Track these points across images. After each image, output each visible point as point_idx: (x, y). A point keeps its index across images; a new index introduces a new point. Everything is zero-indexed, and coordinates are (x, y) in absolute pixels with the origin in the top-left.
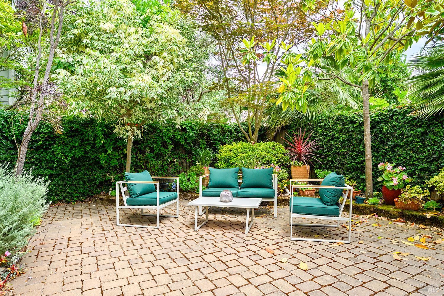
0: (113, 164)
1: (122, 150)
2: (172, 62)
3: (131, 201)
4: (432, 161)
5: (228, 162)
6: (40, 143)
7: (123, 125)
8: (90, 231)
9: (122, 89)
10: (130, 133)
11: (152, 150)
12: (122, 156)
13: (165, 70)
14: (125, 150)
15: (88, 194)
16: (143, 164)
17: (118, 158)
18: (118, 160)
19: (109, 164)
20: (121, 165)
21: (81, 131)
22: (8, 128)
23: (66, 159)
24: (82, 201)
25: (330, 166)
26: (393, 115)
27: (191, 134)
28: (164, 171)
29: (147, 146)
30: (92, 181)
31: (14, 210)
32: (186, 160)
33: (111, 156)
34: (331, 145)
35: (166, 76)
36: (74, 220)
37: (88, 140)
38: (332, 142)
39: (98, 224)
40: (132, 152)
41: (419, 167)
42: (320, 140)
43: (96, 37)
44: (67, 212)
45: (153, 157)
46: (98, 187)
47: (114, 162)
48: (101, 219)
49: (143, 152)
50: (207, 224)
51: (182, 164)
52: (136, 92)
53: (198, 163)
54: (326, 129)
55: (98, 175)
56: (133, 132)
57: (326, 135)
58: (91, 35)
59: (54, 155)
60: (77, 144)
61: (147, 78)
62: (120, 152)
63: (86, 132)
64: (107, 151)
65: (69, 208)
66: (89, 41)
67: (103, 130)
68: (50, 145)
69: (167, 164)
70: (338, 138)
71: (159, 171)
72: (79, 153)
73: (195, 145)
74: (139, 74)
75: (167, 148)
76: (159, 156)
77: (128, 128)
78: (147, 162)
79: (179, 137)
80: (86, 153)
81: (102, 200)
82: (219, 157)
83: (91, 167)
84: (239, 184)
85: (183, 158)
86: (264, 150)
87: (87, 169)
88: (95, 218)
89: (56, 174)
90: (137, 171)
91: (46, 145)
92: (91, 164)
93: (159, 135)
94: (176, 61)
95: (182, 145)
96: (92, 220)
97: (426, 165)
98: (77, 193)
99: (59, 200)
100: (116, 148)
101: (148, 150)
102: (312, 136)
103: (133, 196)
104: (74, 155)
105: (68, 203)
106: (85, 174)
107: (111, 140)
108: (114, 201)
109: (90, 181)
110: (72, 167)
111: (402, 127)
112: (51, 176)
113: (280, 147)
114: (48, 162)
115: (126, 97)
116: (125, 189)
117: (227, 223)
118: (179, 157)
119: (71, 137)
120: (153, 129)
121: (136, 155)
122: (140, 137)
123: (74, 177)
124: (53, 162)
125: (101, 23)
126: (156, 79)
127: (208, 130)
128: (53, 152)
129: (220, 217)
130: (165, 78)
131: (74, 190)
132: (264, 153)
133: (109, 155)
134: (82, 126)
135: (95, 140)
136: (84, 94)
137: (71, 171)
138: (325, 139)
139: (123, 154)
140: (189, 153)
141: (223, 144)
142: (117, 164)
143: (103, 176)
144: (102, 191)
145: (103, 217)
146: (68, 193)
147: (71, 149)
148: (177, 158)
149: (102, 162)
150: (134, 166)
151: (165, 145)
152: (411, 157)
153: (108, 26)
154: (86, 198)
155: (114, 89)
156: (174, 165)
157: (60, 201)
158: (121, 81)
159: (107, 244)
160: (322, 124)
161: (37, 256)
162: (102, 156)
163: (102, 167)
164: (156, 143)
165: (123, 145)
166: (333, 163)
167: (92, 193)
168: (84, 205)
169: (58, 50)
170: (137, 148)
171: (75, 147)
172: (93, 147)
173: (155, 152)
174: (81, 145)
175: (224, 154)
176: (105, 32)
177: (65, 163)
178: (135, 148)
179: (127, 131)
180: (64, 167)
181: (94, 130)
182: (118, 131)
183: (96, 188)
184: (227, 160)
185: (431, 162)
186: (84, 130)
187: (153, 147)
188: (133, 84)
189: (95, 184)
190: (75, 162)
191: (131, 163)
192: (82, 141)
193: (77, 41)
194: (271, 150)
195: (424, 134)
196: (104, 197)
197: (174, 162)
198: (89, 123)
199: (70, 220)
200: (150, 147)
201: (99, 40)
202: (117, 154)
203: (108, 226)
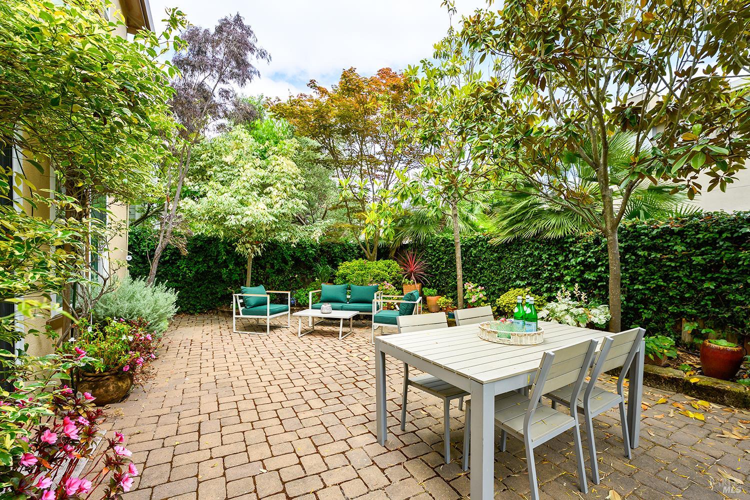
0: (234, 279)
1: (243, 265)
2: (285, 191)
3: (246, 311)
4: (506, 281)
5: (345, 279)
6: (167, 258)
7: (244, 243)
8: (210, 336)
9: (239, 217)
10: (250, 250)
11: (272, 266)
12: (243, 271)
13: (278, 198)
14: (246, 266)
15: (210, 307)
16: (264, 279)
17: (239, 273)
18: (239, 275)
19: (231, 278)
20: (242, 279)
21: (205, 247)
22: (139, 244)
23: (191, 273)
24: (205, 313)
25: (438, 284)
26: (480, 241)
27: (310, 252)
28: (285, 286)
29: (268, 262)
30: (214, 294)
31: (155, 311)
32: (307, 276)
33: (233, 271)
34: (438, 265)
35: (280, 203)
36: (197, 327)
37: (210, 256)
38: (438, 262)
39: (218, 332)
40: (252, 267)
41: (497, 287)
42: (430, 260)
43: (219, 169)
44: (190, 321)
45: (274, 273)
46: (220, 299)
47: (235, 277)
48: (220, 328)
49: (264, 268)
50: (312, 333)
51: (303, 279)
52: (250, 219)
53: (317, 279)
54: (434, 250)
55: (219, 290)
56: (253, 250)
57: (434, 255)
58: (215, 167)
59: (179, 269)
60: (201, 259)
61: (262, 205)
62: (241, 267)
63: (209, 249)
64: (228, 267)
65: (192, 318)
66: (212, 173)
67: (225, 247)
68: (176, 260)
69: (289, 280)
70: (443, 259)
71: (279, 286)
72: (203, 268)
73: (314, 261)
74: (254, 202)
75: (287, 264)
76: (280, 272)
77: (248, 245)
78: (268, 278)
79: (299, 254)
80: (209, 267)
81: (223, 312)
82: (337, 274)
83: (213, 281)
84: (348, 299)
85: (304, 274)
86: (379, 268)
87: (210, 282)
88: (215, 327)
89: (181, 287)
90: (256, 285)
91: (172, 259)
92: (213, 279)
93: (280, 252)
94: (288, 190)
95: (304, 262)
96: (213, 328)
97: (502, 286)
98: (200, 305)
99: (182, 311)
100: (237, 264)
101: (268, 265)
102: (423, 256)
103: (248, 307)
104: (198, 270)
105: (191, 314)
106: (208, 288)
107: (233, 256)
108: (231, 314)
109: (212, 294)
110: (195, 281)
111: (486, 252)
112: (177, 289)
113: (395, 265)
114: (173, 275)
115: (243, 222)
116: (241, 301)
117: (330, 332)
118: (300, 273)
119: (196, 252)
120: (273, 246)
121: (257, 270)
122: (260, 254)
123: (197, 290)
124: (178, 275)
125: (224, 156)
126: (270, 206)
127: (329, 247)
128: (179, 266)
129: (326, 328)
130: (278, 206)
131: (198, 303)
132: (379, 271)
133: (230, 270)
134: (206, 242)
135: (217, 256)
136: (207, 218)
137: (195, 284)
138: (434, 259)
139: (244, 269)
140: (310, 268)
141: (344, 260)
142: (238, 278)
143: (224, 289)
144: (224, 304)
145: (222, 326)
146: (191, 304)
147: (195, 264)
148: (298, 274)
149: (224, 276)
150: (255, 280)
151: (285, 261)
152: (493, 278)
153: (229, 159)
154: (209, 310)
155: (233, 217)
156: (296, 281)
157: (184, 312)
158: (239, 210)
159: (223, 344)
160: (432, 245)
161: (167, 350)
162: (224, 271)
163: (223, 281)
164: (276, 259)
165: (244, 261)
166: (440, 282)
167: (214, 306)
168: (206, 316)
169: (186, 179)
170: (258, 264)
171: (199, 262)
172: (216, 262)
173: (276, 268)
174: (204, 261)
175: (341, 271)
176: (226, 164)
177: (189, 276)
178: (256, 263)
179: (247, 249)
180: (188, 281)
181: (217, 247)
182: (239, 249)
183: (218, 302)
184: (344, 277)
185: (504, 283)
186: (207, 246)
187: (273, 263)
188: (248, 213)
189: (217, 297)
190: (199, 276)
191: (252, 278)
192: (206, 257)
193: (202, 171)
194: (386, 268)
195: (500, 258)
196: (226, 310)
197: (295, 278)
198: (213, 240)
199: (193, 328)
200: (271, 263)
201: (221, 172)
202: (238, 269)
203: (226, 333)
